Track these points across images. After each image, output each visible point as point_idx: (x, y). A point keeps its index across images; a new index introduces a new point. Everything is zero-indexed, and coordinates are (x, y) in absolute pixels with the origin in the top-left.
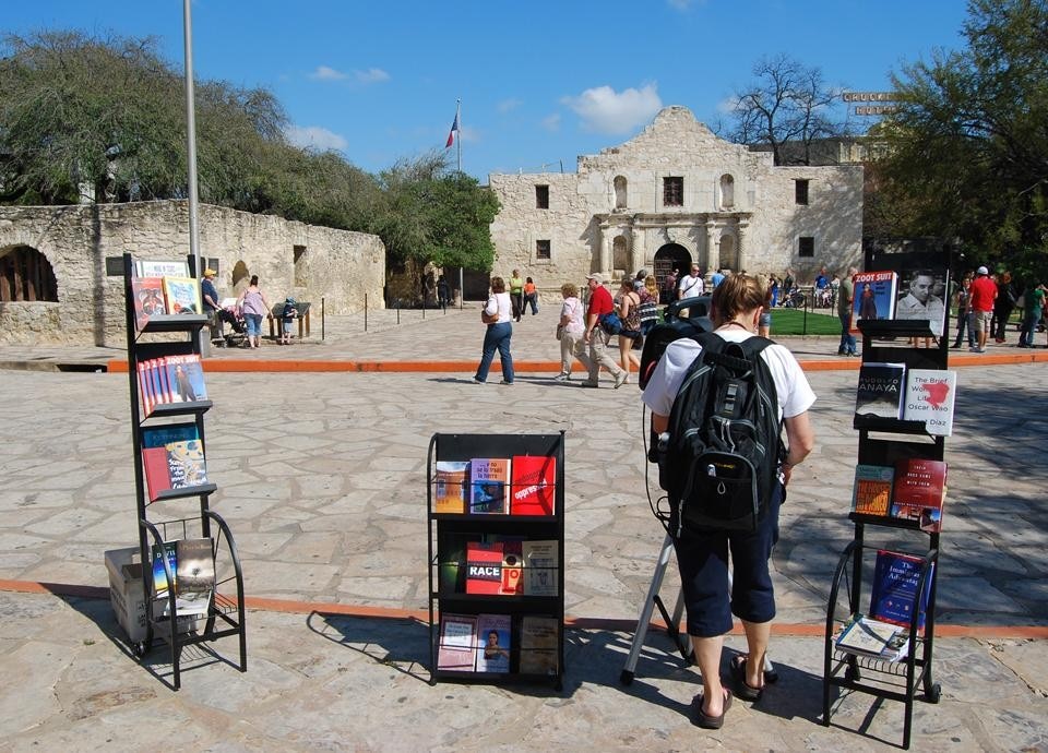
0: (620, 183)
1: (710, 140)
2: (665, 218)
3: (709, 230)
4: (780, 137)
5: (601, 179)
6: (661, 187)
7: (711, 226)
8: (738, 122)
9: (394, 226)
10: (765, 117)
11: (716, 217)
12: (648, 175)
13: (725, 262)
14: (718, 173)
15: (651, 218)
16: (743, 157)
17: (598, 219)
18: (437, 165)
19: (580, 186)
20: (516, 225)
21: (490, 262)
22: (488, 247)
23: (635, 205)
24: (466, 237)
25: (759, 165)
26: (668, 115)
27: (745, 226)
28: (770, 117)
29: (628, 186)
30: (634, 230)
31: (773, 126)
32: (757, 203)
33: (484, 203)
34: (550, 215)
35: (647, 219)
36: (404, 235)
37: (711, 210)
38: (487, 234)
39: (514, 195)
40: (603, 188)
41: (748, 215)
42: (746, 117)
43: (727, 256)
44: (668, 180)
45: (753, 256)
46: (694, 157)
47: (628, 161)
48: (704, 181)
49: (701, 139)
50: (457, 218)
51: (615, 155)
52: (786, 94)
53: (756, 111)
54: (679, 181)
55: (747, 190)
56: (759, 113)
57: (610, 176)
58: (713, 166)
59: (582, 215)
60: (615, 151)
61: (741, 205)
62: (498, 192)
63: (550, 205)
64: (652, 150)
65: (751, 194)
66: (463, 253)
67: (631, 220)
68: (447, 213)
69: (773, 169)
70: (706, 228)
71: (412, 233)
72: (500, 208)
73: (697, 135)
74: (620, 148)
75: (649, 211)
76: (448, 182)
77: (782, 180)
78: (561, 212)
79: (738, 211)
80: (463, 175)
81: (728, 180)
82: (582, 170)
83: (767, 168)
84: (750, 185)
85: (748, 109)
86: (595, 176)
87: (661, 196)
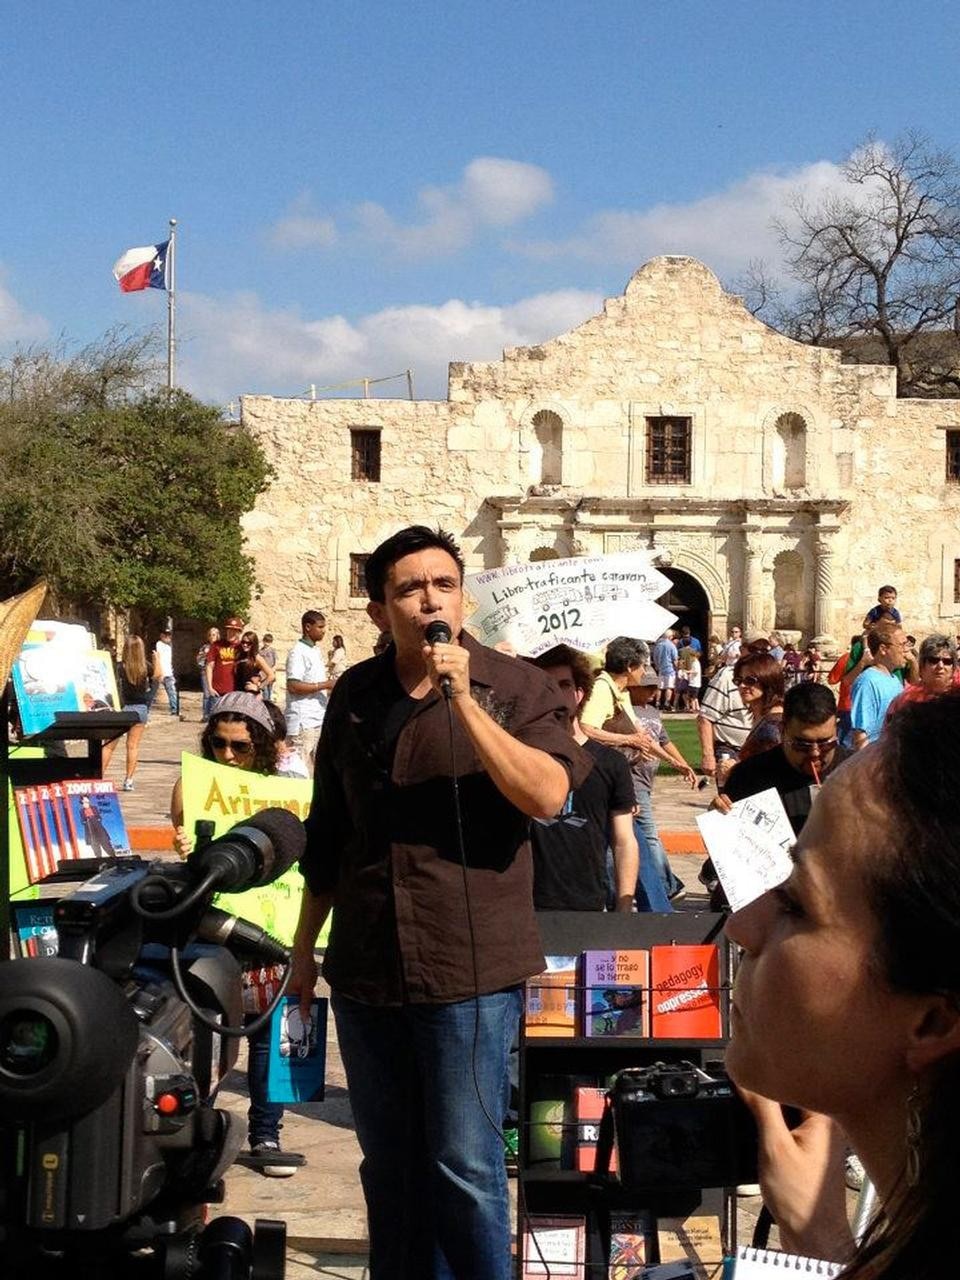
0: (549, 426)
1: (753, 334)
2: (648, 509)
3: (750, 536)
4: (901, 326)
5: (502, 418)
6: (640, 441)
7: (755, 529)
8: (806, 288)
9: (20, 512)
10: (870, 278)
11: (766, 509)
12: (609, 411)
13: (786, 612)
14: (771, 410)
15: (616, 508)
16: (828, 376)
17: (493, 507)
18: (120, 371)
19: (452, 432)
20: (303, 519)
21: (243, 601)
22: (239, 568)
23: (580, 477)
24: (189, 540)
25: (863, 393)
26: (659, 275)
27: (834, 530)
28: (881, 279)
29: (565, 435)
30: (577, 535)
31: (888, 299)
32: (860, 479)
33: (233, 464)
34: (383, 497)
35: (608, 512)
36: (43, 535)
37: (753, 494)
38: (235, 536)
39: (299, 448)
40: (505, 438)
41: (839, 507)
42: (824, 277)
43: (790, 598)
44: (656, 423)
45: (849, 601)
46: (715, 374)
47: (566, 377)
48: (736, 429)
49: (733, 332)
50: (172, 500)
51: (536, 364)
52: (917, 226)
53: (847, 264)
54: (682, 424)
55: (837, 450)
56: (856, 266)
57: (524, 410)
58: (760, 394)
59: (456, 500)
60: (536, 355)
61: (823, 483)
62: (264, 439)
63: (384, 474)
64: (621, 354)
65: (845, 459)
66: (183, 579)
67: (570, 511)
68: (147, 487)
69: (893, 405)
70: (743, 533)
71: (63, 530)
72: (268, 478)
73: (722, 323)
74: (549, 347)
75: (614, 492)
76: (148, 412)
77: (914, 429)
78: (408, 489)
79: (815, 496)
80: (185, 400)
81: (793, 426)
82: (459, 394)
83: (881, 402)
84: (841, 440)
85: (828, 257)
86: (489, 410)
87: (640, 459)
